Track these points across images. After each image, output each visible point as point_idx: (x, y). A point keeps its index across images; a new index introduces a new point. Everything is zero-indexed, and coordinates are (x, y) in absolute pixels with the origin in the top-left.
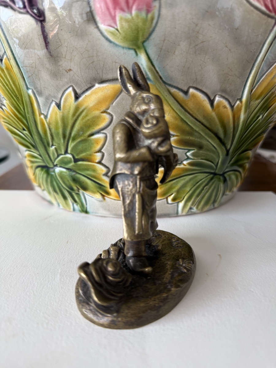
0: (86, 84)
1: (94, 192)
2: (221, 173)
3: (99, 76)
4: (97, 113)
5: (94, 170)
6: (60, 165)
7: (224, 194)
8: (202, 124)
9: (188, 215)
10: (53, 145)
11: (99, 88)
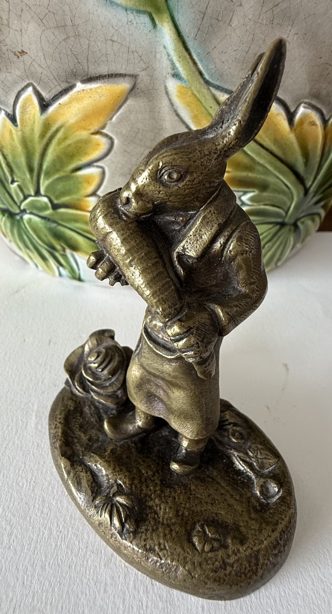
0: (59, 81)
3: (82, 68)
4: (84, 134)
6: (31, 210)
7: (293, 248)
8: (272, 153)
10: (13, 181)
11: (83, 90)
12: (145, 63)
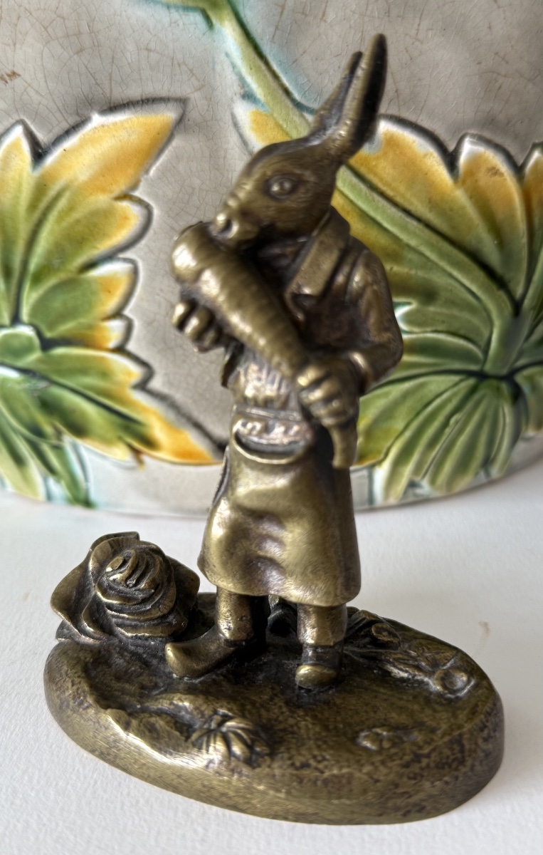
0: (65, 115)
1: (107, 442)
2: (505, 371)
3: (101, 91)
4: (101, 200)
5: (105, 374)
7: (516, 437)
8: (428, 225)
9: (404, 504)
11: (103, 126)
12: (199, 81)
